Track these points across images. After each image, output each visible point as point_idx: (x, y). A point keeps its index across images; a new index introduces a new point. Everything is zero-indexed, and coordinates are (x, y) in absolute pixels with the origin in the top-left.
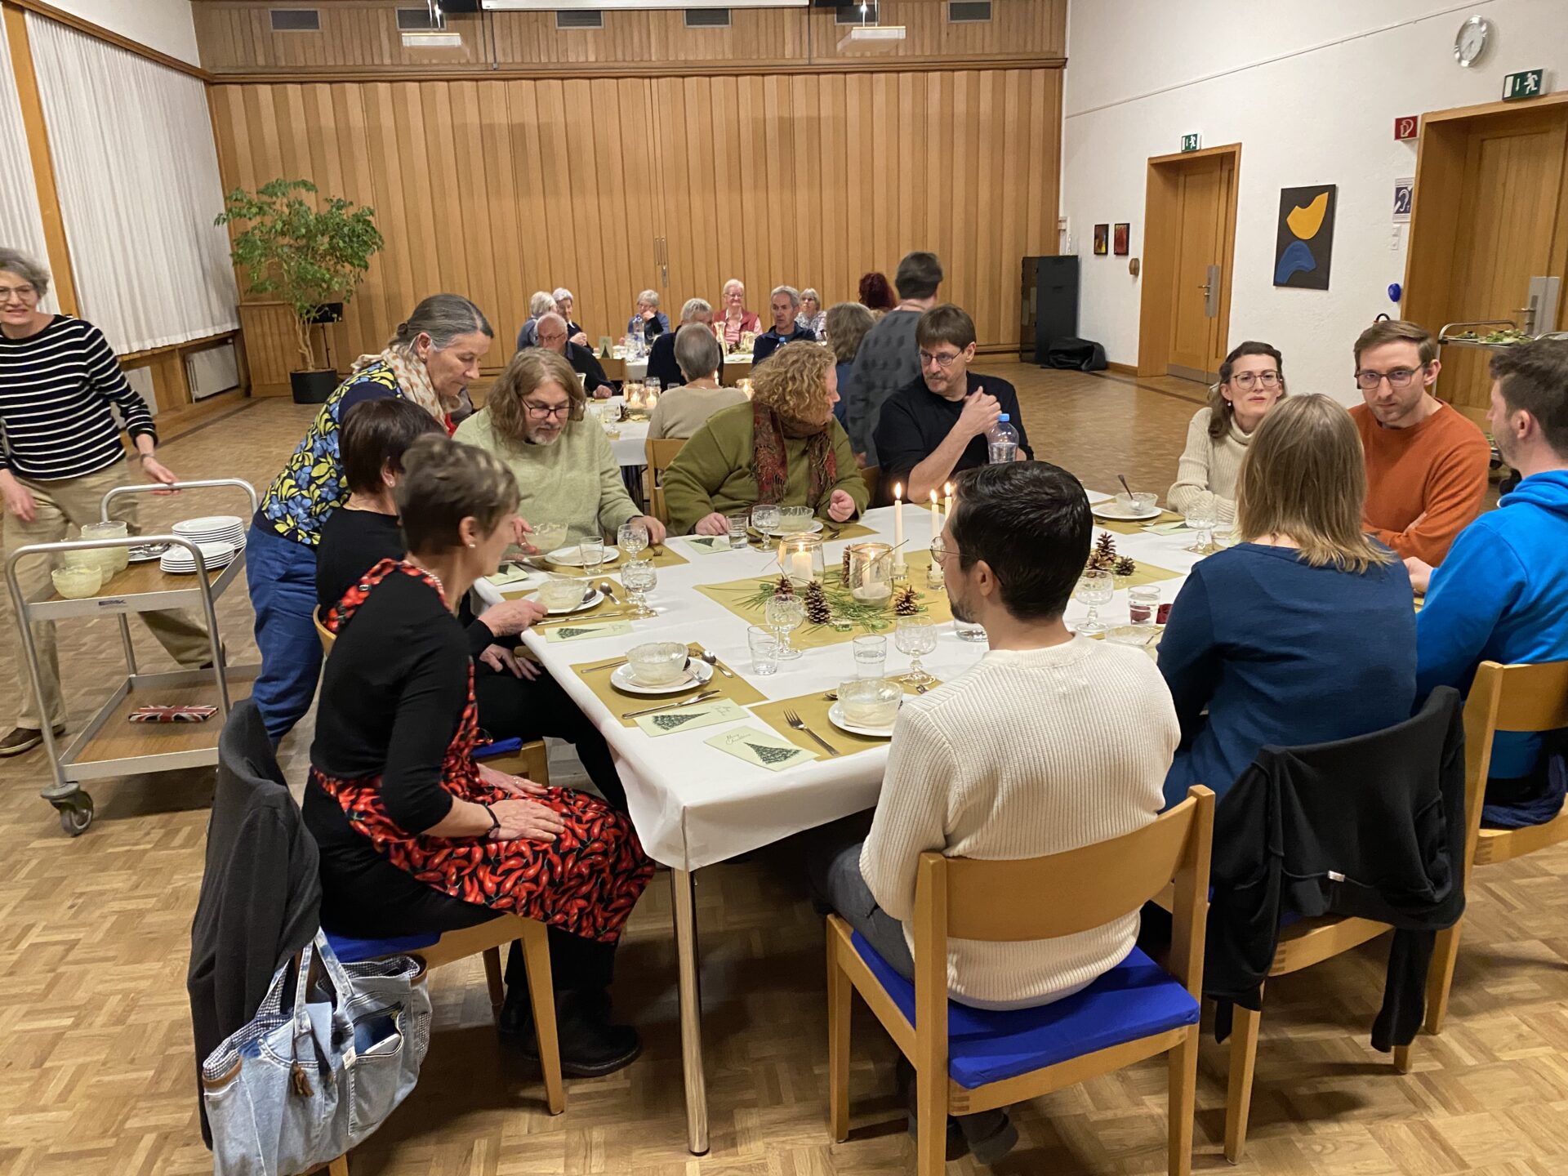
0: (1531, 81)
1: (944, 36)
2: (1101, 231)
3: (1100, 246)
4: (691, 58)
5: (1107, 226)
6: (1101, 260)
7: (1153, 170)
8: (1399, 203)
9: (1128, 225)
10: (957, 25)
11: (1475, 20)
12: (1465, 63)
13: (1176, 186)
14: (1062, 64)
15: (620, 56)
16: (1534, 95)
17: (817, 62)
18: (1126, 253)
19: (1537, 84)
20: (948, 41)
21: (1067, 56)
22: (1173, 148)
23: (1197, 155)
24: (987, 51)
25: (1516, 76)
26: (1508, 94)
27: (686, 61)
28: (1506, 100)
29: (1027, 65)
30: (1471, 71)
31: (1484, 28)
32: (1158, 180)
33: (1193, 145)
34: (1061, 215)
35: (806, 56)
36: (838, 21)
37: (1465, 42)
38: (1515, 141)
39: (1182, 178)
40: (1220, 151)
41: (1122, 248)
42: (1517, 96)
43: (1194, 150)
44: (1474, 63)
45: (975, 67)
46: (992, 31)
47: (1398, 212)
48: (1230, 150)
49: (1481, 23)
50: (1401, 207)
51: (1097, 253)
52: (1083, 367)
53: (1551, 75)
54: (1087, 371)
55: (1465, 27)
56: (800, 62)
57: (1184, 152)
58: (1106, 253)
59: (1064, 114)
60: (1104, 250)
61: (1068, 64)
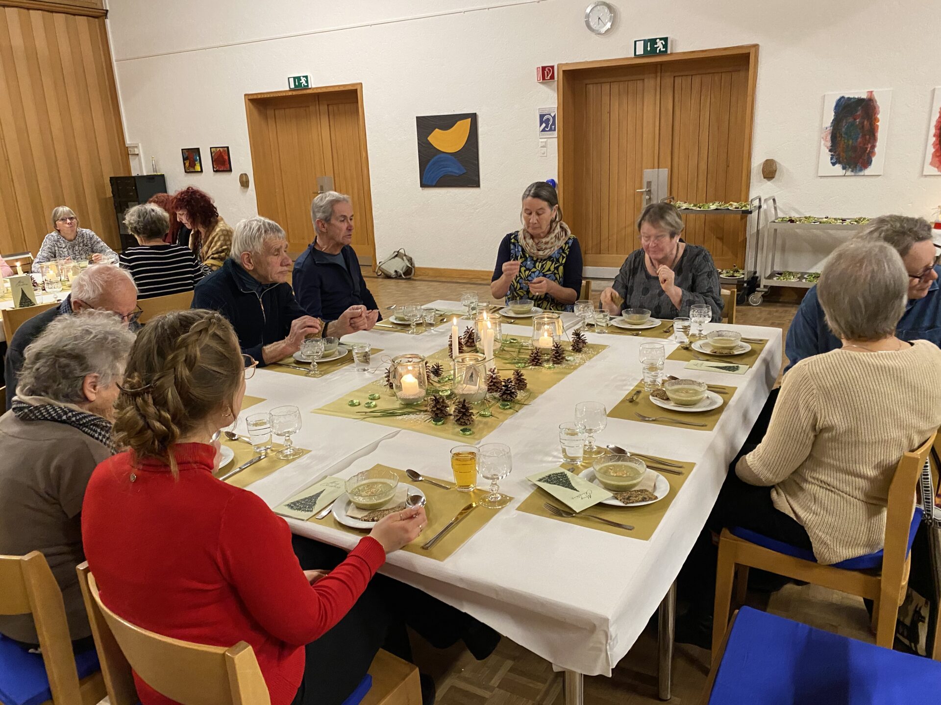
0: (660, 44)
2: (191, 154)
3: (192, 166)
5: (197, 150)
6: (195, 177)
7: (252, 105)
8: (544, 125)
9: (228, 148)
13: (266, 118)
14: (103, 15)
16: (662, 53)
18: (230, 170)
19: (665, 46)
21: (108, 9)
22: (280, 85)
23: (311, 91)
25: (647, 41)
26: (639, 52)
28: (637, 57)
31: (605, 9)
32: (255, 112)
33: (304, 84)
34: (128, 142)
37: (594, 19)
38: (615, 87)
40: (336, 89)
41: (222, 165)
42: (646, 54)
44: (609, 31)
47: (543, 130)
48: (350, 88)
49: (602, 4)
50: (547, 127)
51: (189, 170)
53: (673, 42)
57: (293, 90)
58: (201, 171)
59: (114, 58)
60: (198, 168)
61: (109, 15)
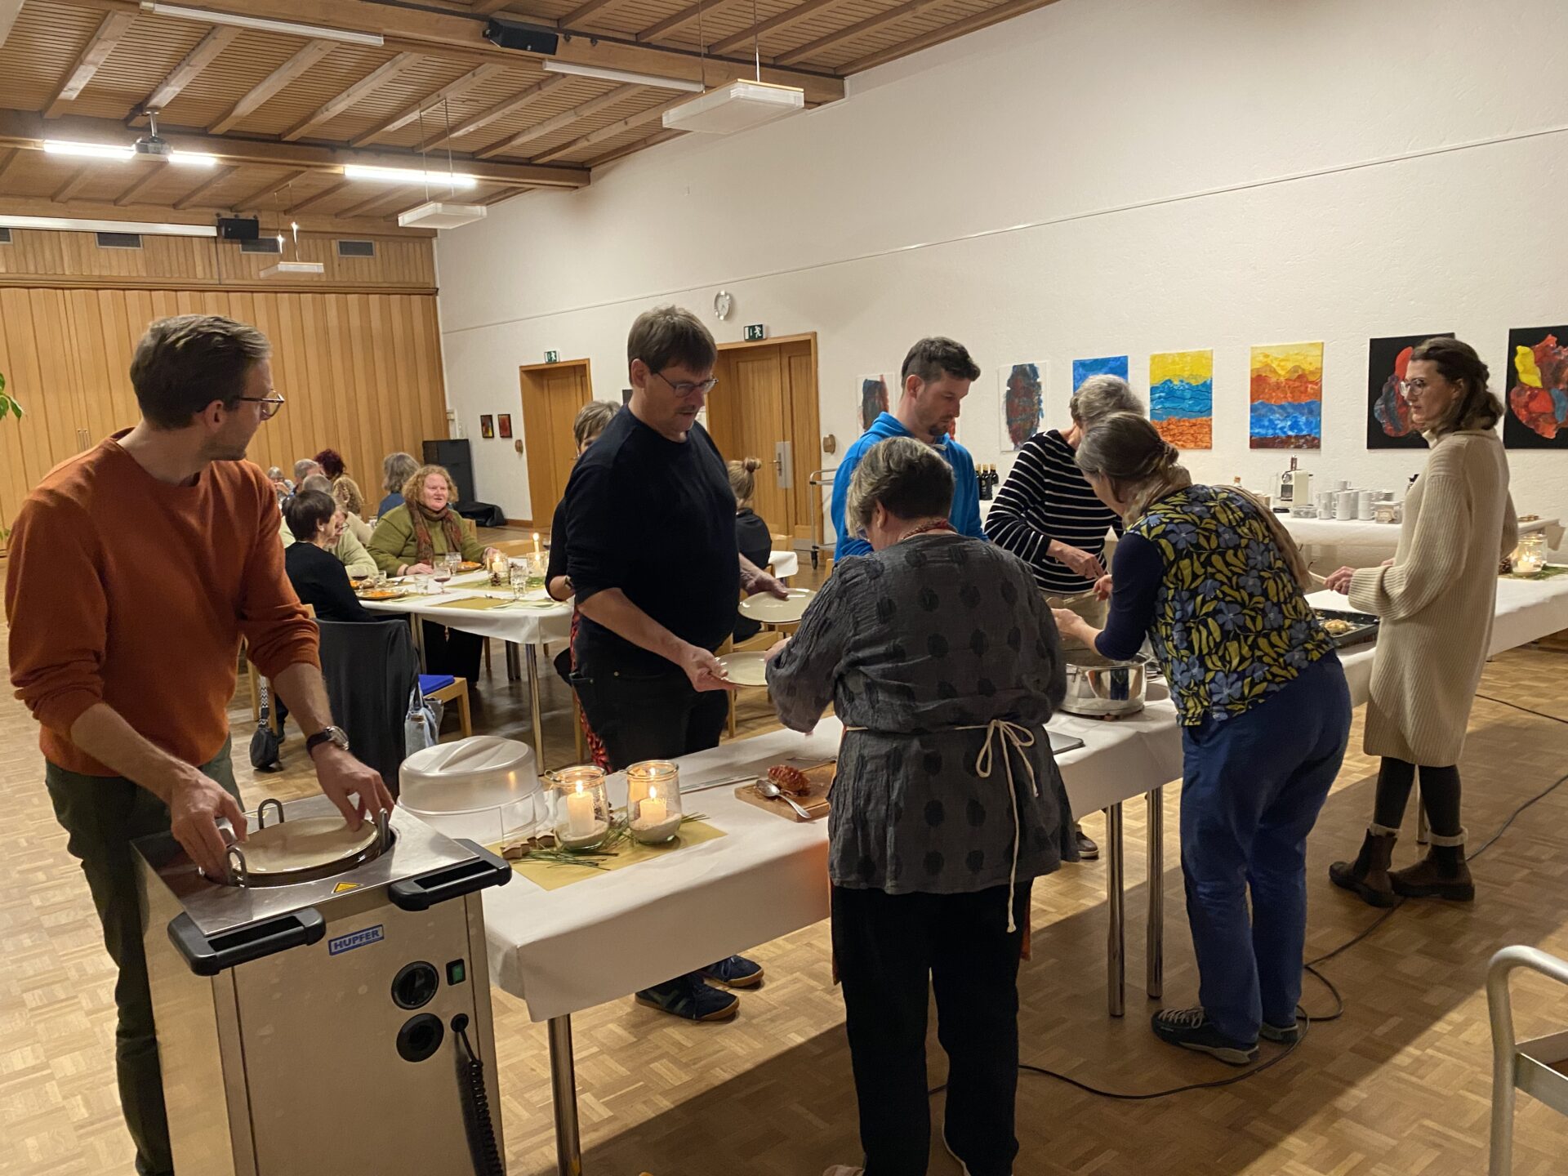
0: (757, 330)
1: (336, 265)
2: (486, 421)
3: (487, 431)
4: (105, 273)
5: (491, 416)
6: (489, 442)
7: (524, 376)
9: (509, 415)
10: (347, 259)
11: (723, 293)
12: (722, 318)
13: (542, 387)
14: (435, 292)
15: (32, 268)
16: (761, 338)
17: (227, 282)
18: (510, 436)
19: (761, 332)
20: (340, 270)
21: (438, 286)
22: (541, 360)
23: (558, 365)
24: (374, 280)
25: (750, 327)
26: (747, 337)
27: (100, 276)
28: (747, 341)
29: (407, 292)
30: (724, 322)
31: (728, 297)
32: (529, 382)
33: (554, 358)
34: (448, 407)
35: (216, 277)
36: (243, 250)
37: (720, 306)
38: (756, 364)
39: (545, 382)
40: (574, 364)
41: (506, 431)
42: (752, 338)
43: (555, 362)
44: (727, 317)
45: (366, 291)
46: (375, 264)
48: (582, 363)
49: (726, 294)
51: (485, 436)
52: (488, 524)
53: (768, 328)
54: (491, 526)
55: (718, 296)
56: (212, 282)
57: (547, 363)
58: (493, 436)
59: (441, 331)
60: (491, 434)
61: (439, 292)
